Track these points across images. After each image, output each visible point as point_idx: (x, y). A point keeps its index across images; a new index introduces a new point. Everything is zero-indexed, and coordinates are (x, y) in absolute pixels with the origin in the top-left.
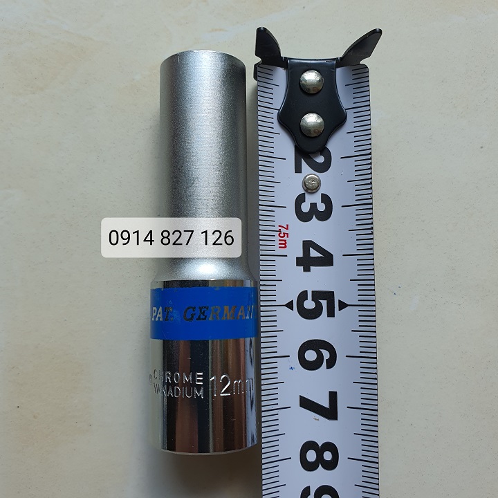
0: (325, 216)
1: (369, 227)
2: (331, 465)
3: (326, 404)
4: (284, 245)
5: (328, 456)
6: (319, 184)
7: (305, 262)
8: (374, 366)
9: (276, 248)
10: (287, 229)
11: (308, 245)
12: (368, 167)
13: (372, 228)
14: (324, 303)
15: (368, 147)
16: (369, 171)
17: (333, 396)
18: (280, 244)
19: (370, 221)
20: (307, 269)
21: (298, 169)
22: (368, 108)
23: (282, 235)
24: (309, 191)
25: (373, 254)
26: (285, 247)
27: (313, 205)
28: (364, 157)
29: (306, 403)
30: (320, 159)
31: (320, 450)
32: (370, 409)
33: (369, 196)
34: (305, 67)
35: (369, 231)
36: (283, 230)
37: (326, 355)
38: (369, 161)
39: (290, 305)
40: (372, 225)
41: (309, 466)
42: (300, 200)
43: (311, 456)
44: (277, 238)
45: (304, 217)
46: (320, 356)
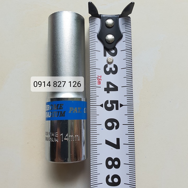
0: (115, 72)
1: (131, 76)
2: (117, 167)
3: (115, 143)
4: (100, 83)
5: (116, 163)
6: (113, 61)
7: (108, 90)
8: (133, 128)
9: (97, 84)
10: (101, 77)
11: (109, 83)
12: (131, 54)
13: (132, 76)
14: (115, 105)
15: (131, 46)
16: (131, 55)
17: (118, 140)
18: (98, 83)
19: (131, 74)
20: (108, 92)
21: (105, 55)
22: (130, 32)
23: (99, 79)
24: (109, 63)
25: (132, 86)
26: (100, 84)
27: (111, 69)
28: (129, 50)
29: (108, 143)
30: (113, 52)
31: (113, 161)
32: (132, 144)
33: (131, 65)
34: (107, 18)
35: (131, 77)
36: (99, 78)
37: (115, 124)
38: (131, 52)
39: (102, 106)
40: (132, 75)
41: (109, 167)
42: (106, 67)
43: (110, 163)
44: (97, 80)
45: (107, 73)
46: (113, 125)
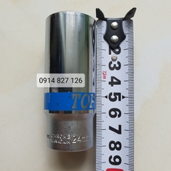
0: (118, 68)
2: (119, 149)
4: (105, 78)
5: (118, 146)
6: (117, 58)
7: (112, 83)
10: (106, 73)
11: (113, 78)
12: (132, 52)
13: (133, 72)
14: (118, 96)
15: (132, 46)
16: (132, 54)
17: (120, 126)
18: (103, 77)
19: (132, 70)
20: (112, 86)
21: (110, 53)
23: (104, 74)
24: (114, 60)
27: (115, 65)
28: (131, 49)
29: (111, 128)
30: (117, 50)
31: (115, 144)
32: (131, 131)
33: (132, 62)
37: (118, 113)
39: (106, 97)
42: (110, 63)
43: (113, 146)
44: (102, 75)
46: (116, 113)
